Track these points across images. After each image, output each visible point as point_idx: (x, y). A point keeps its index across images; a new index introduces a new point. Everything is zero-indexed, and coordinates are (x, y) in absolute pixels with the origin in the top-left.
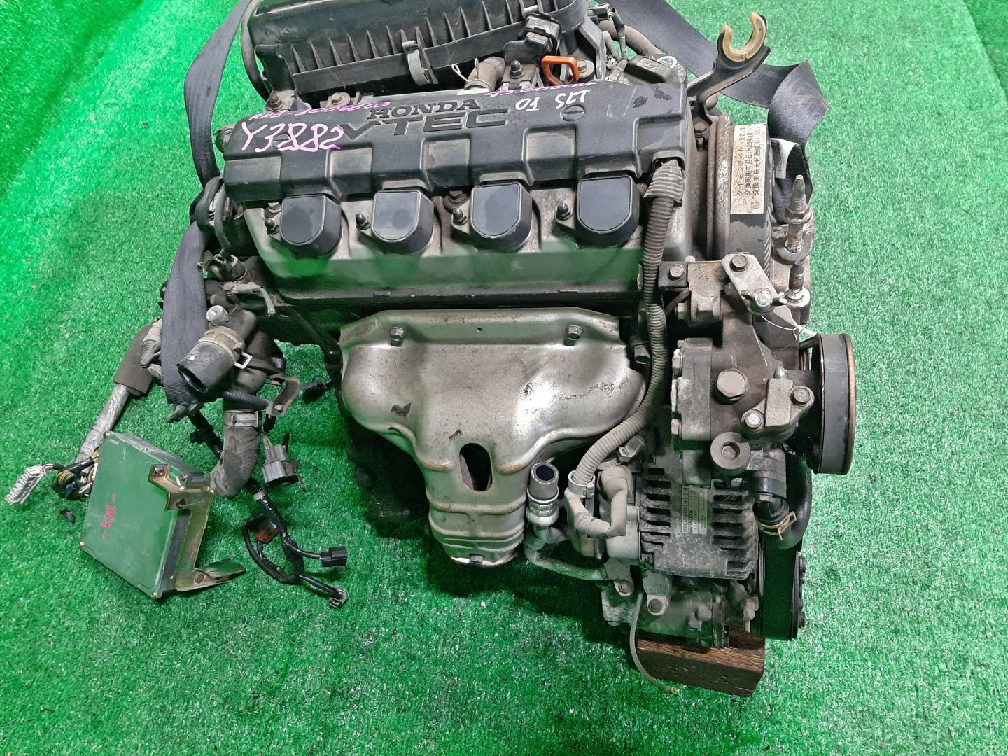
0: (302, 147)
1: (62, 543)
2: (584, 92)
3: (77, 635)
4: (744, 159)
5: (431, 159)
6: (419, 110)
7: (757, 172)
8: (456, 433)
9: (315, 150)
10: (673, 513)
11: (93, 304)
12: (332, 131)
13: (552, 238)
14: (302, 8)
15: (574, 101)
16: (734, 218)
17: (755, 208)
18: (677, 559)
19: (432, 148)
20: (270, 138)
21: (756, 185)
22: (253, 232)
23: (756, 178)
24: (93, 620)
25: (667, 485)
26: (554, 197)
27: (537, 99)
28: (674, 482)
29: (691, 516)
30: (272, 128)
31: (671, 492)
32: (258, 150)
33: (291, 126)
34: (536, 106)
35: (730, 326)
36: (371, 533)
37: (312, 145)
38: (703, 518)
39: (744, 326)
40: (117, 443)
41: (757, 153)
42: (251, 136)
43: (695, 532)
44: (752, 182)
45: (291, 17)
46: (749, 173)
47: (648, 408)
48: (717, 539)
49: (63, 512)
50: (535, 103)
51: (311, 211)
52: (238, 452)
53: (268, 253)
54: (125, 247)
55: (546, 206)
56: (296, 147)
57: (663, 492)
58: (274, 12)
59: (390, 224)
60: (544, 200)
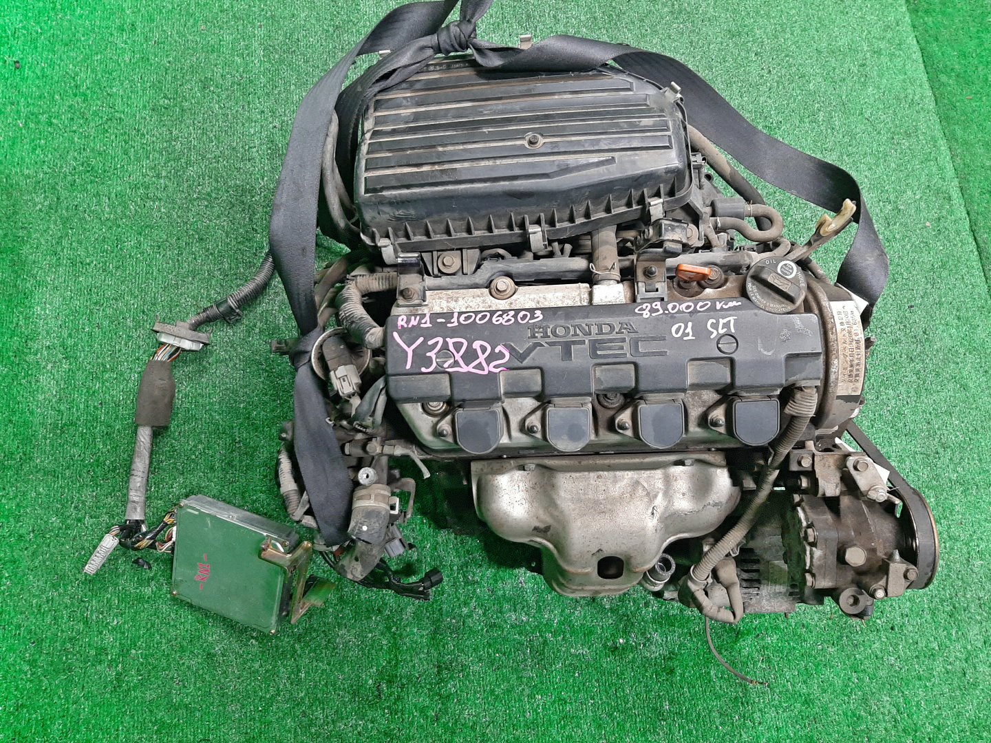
0: (470, 369)
1: (147, 591)
2: (732, 319)
3: (201, 672)
4: (848, 353)
5: (598, 381)
6: (578, 331)
7: (858, 364)
8: (598, 551)
9: (486, 372)
10: (763, 582)
11: (60, 323)
12: (497, 350)
13: (698, 430)
14: (420, 194)
15: (725, 330)
16: (839, 397)
17: (855, 391)
18: (761, 607)
19: (598, 372)
20: (432, 354)
21: (857, 375)
22: (414, 426)
23: (858, 370)
24: (210, 656)
25: (757, 561)
26: (700, 398)
27: (690, 324)
28: (763, 559)
29: (775, 582)
30: (430, 343)
31: (761, 567)
32: (423, 370)
33: (450, 341)
34: (691, 334)
35: (845, 501)
36: (430, 527)
37: (479, 366)
38: (784, 583)
39: (856, 501)
40: (197, 513)
41: (858, 348)
42: (410, 351)
43: (777, 591)
44: (855, 373)
45: (409, 202)
46: (852, 366)
47: (752, 520)
48: (791, 594)
49: (136, 562)
50: (689, 330)
51: (487, 424)
52: (374, 552)
53: (431, 442)
54: (65, 242)
55: (693, 405)
56: (464, 369)
57: (755, 567)
58: (385, 193)
59: (565, 437)
60: (690, 400)
